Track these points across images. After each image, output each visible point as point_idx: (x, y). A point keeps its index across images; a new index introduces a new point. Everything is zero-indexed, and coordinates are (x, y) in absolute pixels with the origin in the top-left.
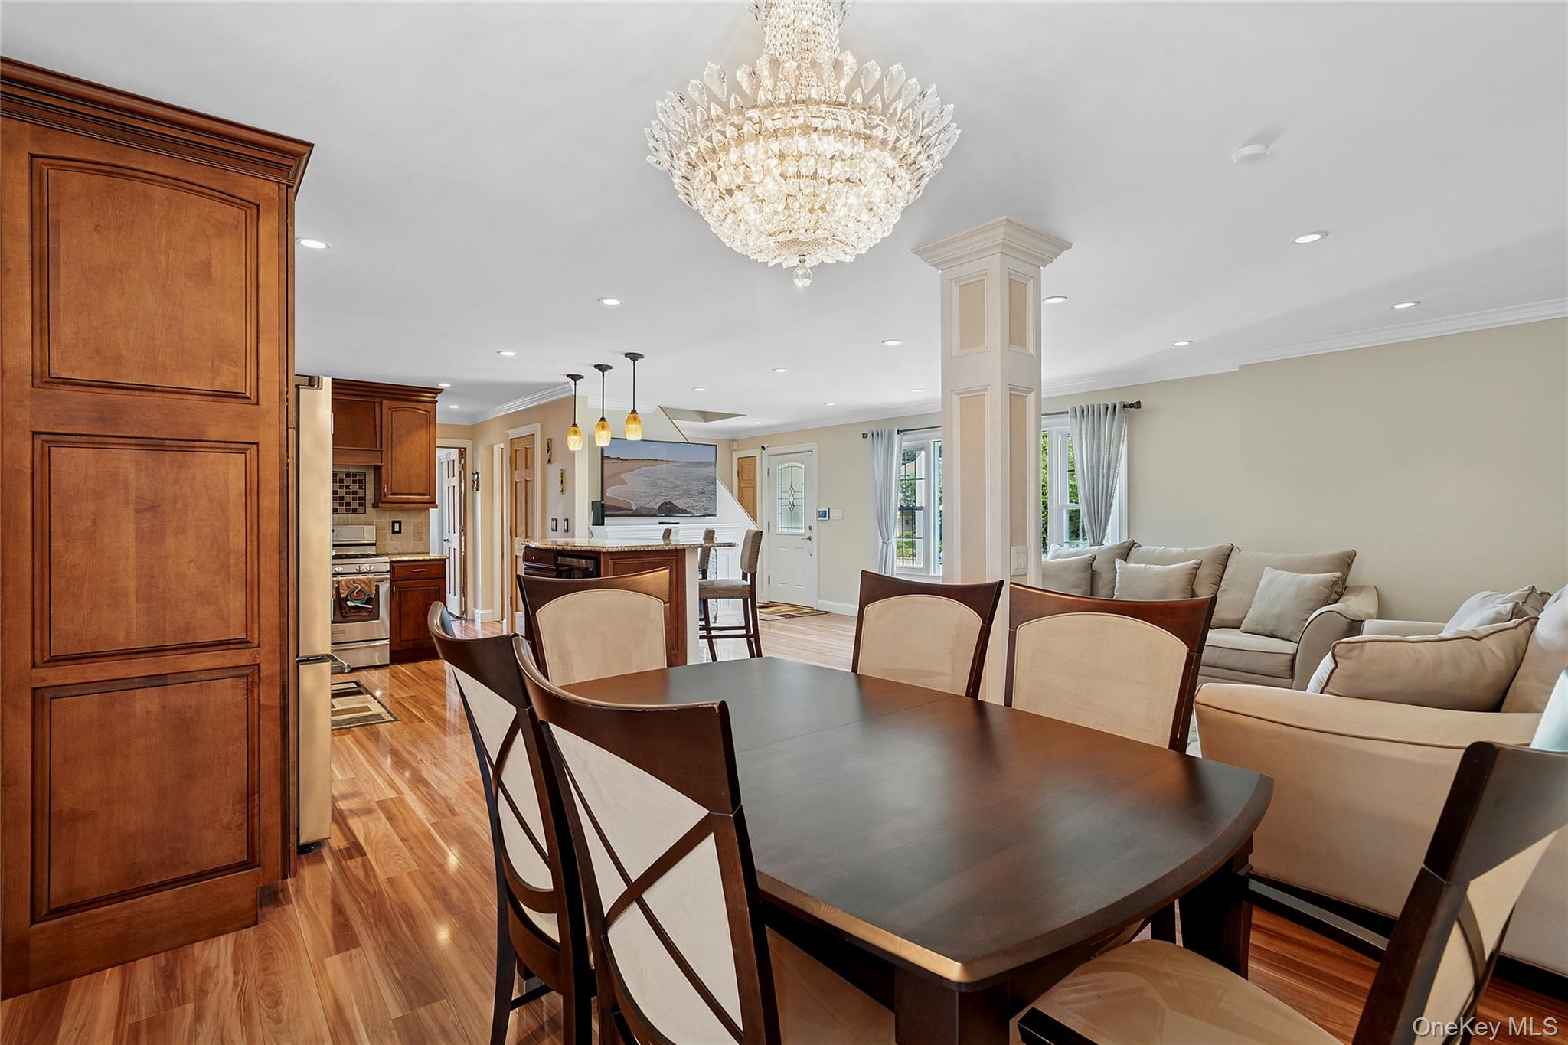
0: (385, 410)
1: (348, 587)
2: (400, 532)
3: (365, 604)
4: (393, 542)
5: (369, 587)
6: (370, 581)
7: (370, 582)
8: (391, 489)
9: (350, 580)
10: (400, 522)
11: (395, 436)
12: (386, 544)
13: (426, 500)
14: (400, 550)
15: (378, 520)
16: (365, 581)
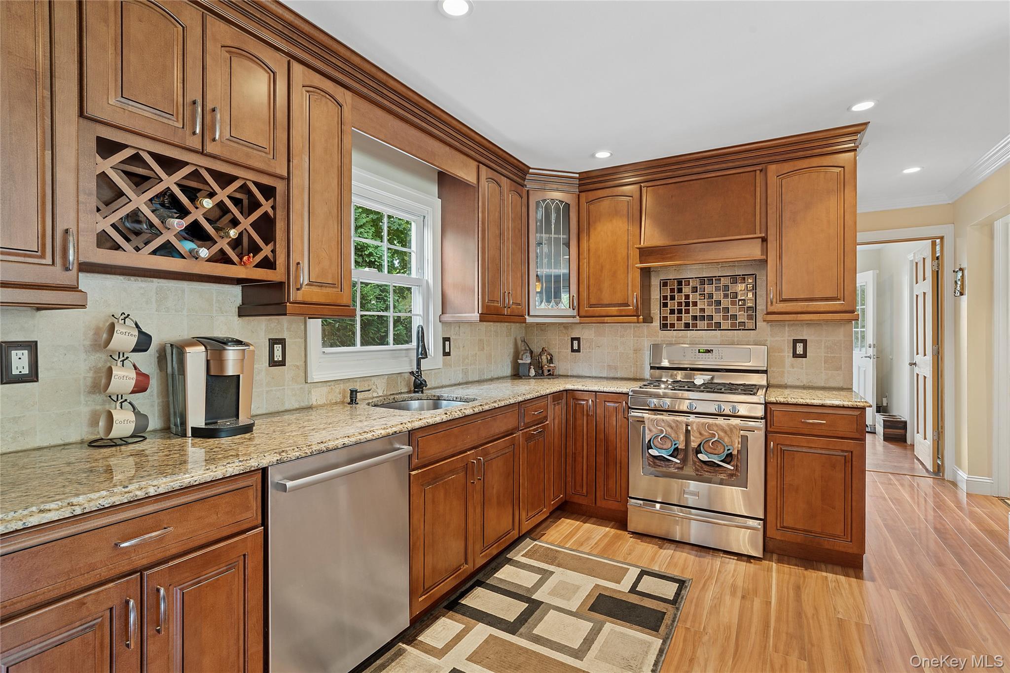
0: (772, 179)
1: (701, 434)
2: (804, 355)
3: (722, 461)
4: (795, 369)
5: (730, 437)
6: (732, 428)
7: (731, 430)
8: (781, 294)
9: (703, 424)
10: (804, 342)
11: (786, 215)
12: (783, 372)
13: (839, 308)
14: (805, 382)
15: (772, 339)
16: (727, 428)
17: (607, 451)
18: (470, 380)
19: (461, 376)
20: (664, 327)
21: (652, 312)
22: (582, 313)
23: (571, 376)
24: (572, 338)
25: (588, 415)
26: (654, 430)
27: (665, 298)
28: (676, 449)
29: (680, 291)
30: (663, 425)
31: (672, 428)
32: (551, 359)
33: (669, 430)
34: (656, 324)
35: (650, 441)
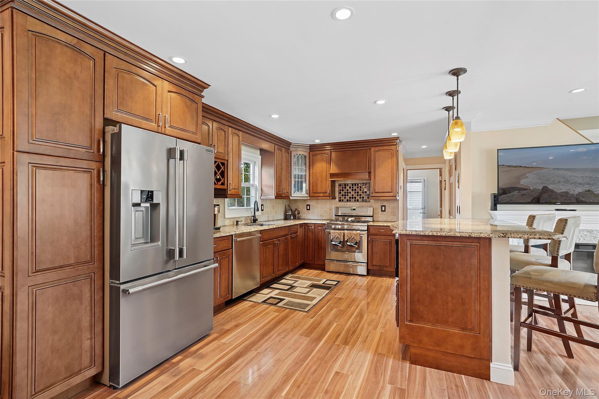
0: (372, 152)
1: (348, 236)
2: (385, 211)
3: (354, 244)
4: (382, 216)
5: (356, 237)
6: (357, 234)
8: (375, 191)
9: (349, 233)
10: (385, 206)
11: (377, 164)
12: (378, 216)
13: (393, 195)
14: (385, 220)
15: (375, 205)
16: (356, 234)
17: (318, 244)
18: (270, 220)
19: (267, 218)
20: (340, 201)
21: (336, 195)
22: (310, 196)
23: (306, 219)
24: (307, 205)
25: (312, 232)
26: (334, 235)
27: (340, 190)
28: (340, 241)
29: (345, 188)
30: (336, 234)
31: (339, 234)
32: (299, 213)
33: (338, 235)
34: (337, 200)
35: (332, 239)
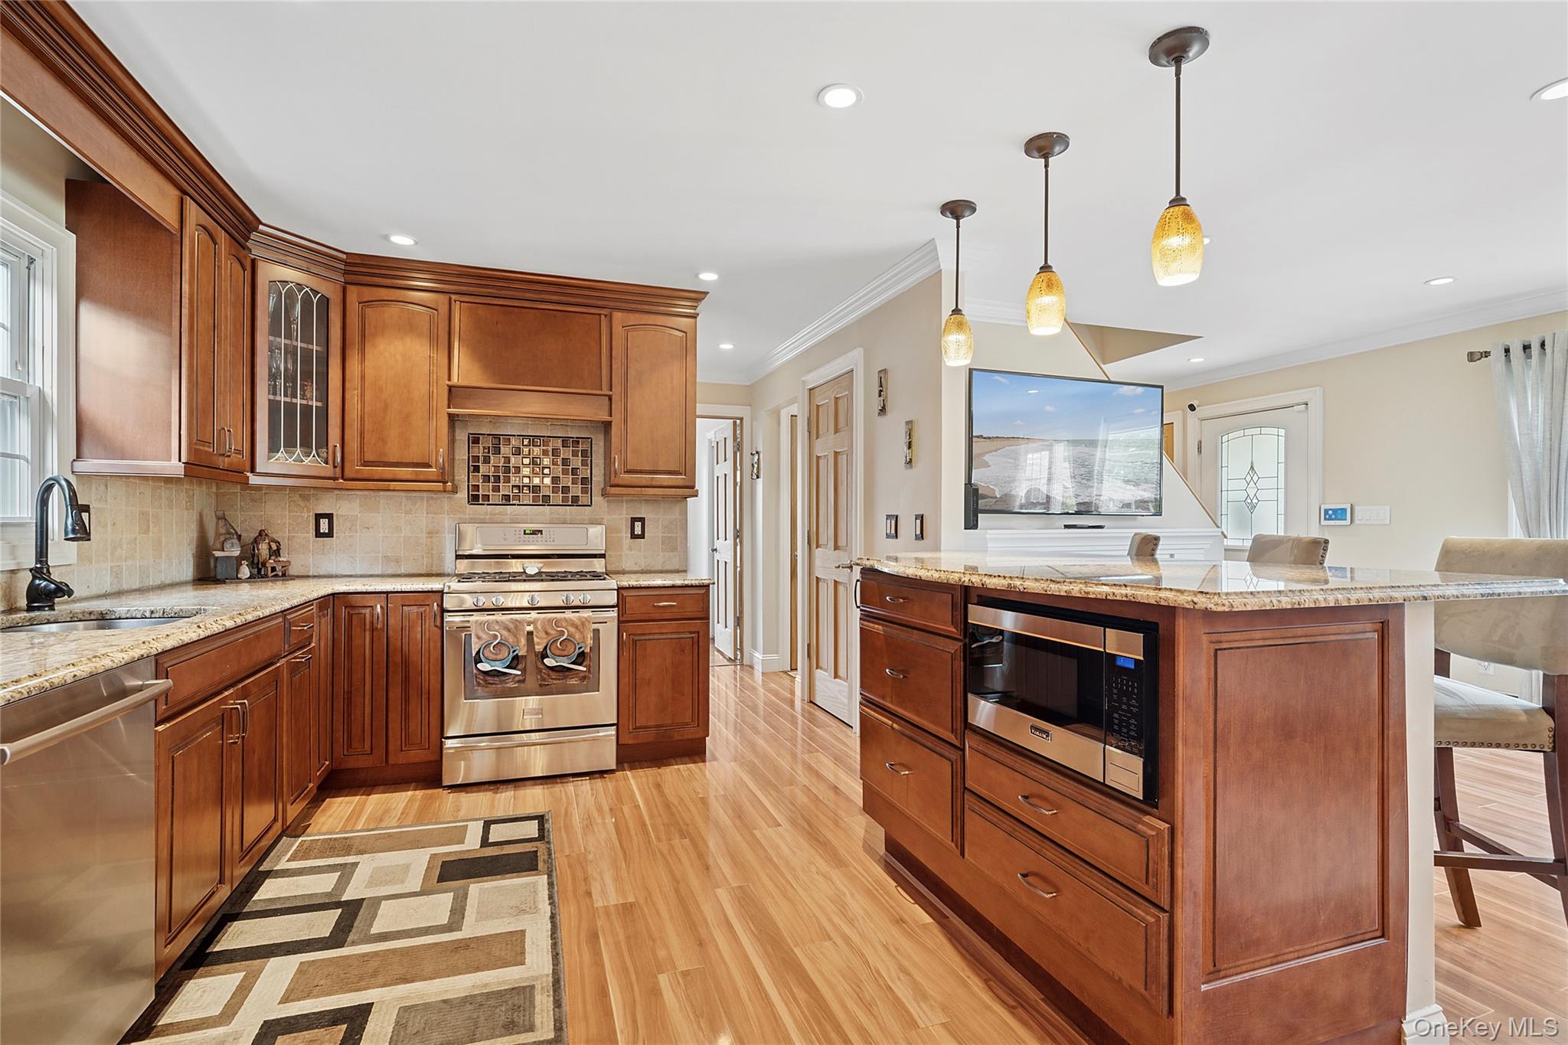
0: (618, 329)
1: (547, 633)
2: (642, 536)
3: (573, 663)
4: (633, 552)
5: (582, 633)
6: (584, 622)
7: (583, 624)
8: (626, 463)
9: (550, 621)
10: (642, 520)
11: (632, 373)
12: (621, 556)
13: (681, 483)
14: (643, 566)
15: (609, 517)
16: (577, 622)
17: (406, 679)
18: (125, 587)
19: (108, 579)
20: (474, 499)
21: (456, 478)
22: (348, 473)
23: (315, 576)
24: (316, 515)
25: (373, 629)
26: (484, 636)
27: (476, 458)
28: (516, 658)
29: (497, 451)
30: (497, 627)
31: (509, 630)
32: (278, 549)
33: (505, 633)
34: (463, 495)
35: (478, 652)
